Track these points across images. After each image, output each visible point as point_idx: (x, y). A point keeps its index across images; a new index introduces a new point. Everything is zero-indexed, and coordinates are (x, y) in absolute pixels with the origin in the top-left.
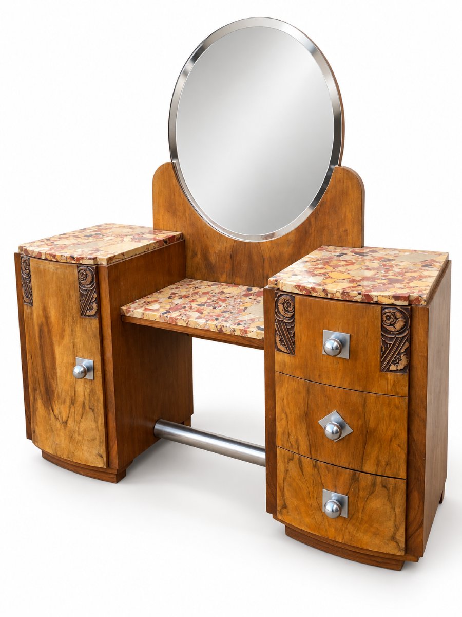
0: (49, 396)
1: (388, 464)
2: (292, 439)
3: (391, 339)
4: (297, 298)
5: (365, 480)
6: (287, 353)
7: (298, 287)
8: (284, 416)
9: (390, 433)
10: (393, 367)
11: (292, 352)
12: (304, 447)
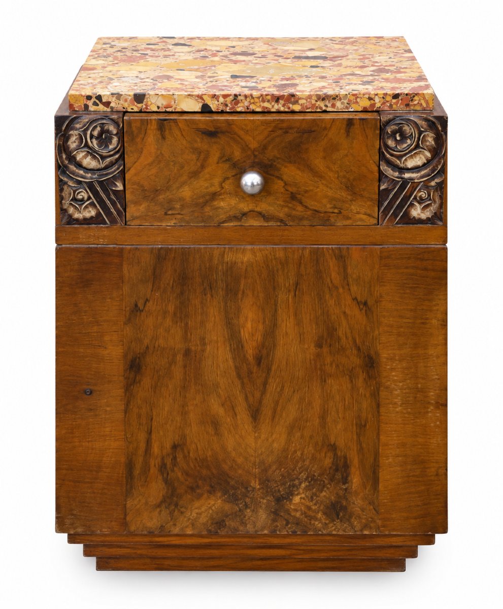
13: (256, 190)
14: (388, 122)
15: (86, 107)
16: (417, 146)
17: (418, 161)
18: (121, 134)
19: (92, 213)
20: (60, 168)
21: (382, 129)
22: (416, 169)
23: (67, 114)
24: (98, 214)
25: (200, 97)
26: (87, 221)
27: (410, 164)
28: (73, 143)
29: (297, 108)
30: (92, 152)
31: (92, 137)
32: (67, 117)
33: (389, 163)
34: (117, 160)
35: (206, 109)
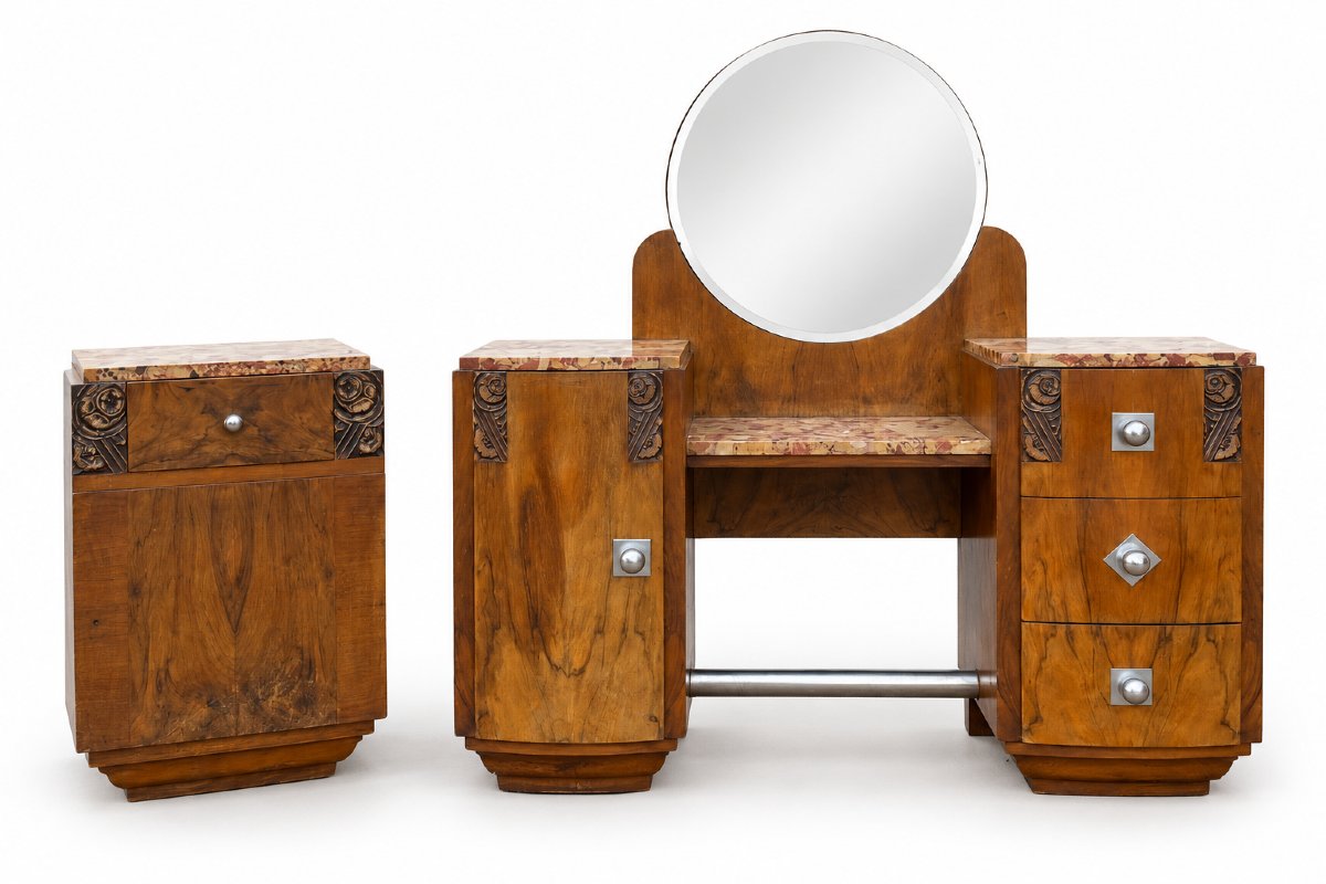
0: (538, 630)
1: (1217, 601)
2: (1056, 600)
3: (1217, 413)
4: (1065, 373)
5: (1180, 636)
6: (1046, 461)
7: (1062, 357)
8: (1038, 568)
9: (1218, 554)
10: (1220, 455)
11: (1056, 456)
12: (1076, 609)
13: (237, 427)
14: (339, 378)
15: (98, 378)
16: (362, 395)
17: (366, 406)
18: (124, 398)
19: (100, 465)
20: (76, 431)
21: (336, 382)
22: (362, 413)
23: (82, 383)
24: (106, 465)
25: (189, 367)
26: (98, 471)
27: (357, 409)
28: (85, 408)
29: (264, 371)
30: (99, 414)
31: (100, 401)
32: (82, 386)
33: (344, 410)
34: (122, 418)
35: (194, 376)
